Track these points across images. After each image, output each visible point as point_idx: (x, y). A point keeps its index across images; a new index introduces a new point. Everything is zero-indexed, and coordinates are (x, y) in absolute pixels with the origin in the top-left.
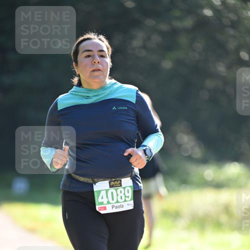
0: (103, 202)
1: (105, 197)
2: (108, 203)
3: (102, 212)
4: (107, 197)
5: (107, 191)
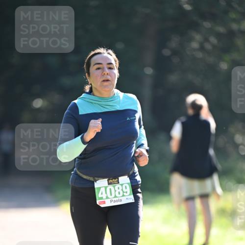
0: (102, 197)
1: (104, 192)
2: (107, 198)
3: (102, 206)
4: (106, 193)
5: (106, 188)
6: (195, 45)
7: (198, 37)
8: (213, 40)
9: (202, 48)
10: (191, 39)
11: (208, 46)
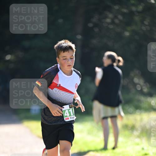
6: (108, 20)
7: (111, 16)
8: (120, 17)
9: (113, 22)
10: (106, 17)
11: (117, 21)
